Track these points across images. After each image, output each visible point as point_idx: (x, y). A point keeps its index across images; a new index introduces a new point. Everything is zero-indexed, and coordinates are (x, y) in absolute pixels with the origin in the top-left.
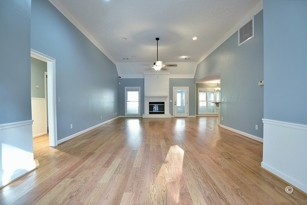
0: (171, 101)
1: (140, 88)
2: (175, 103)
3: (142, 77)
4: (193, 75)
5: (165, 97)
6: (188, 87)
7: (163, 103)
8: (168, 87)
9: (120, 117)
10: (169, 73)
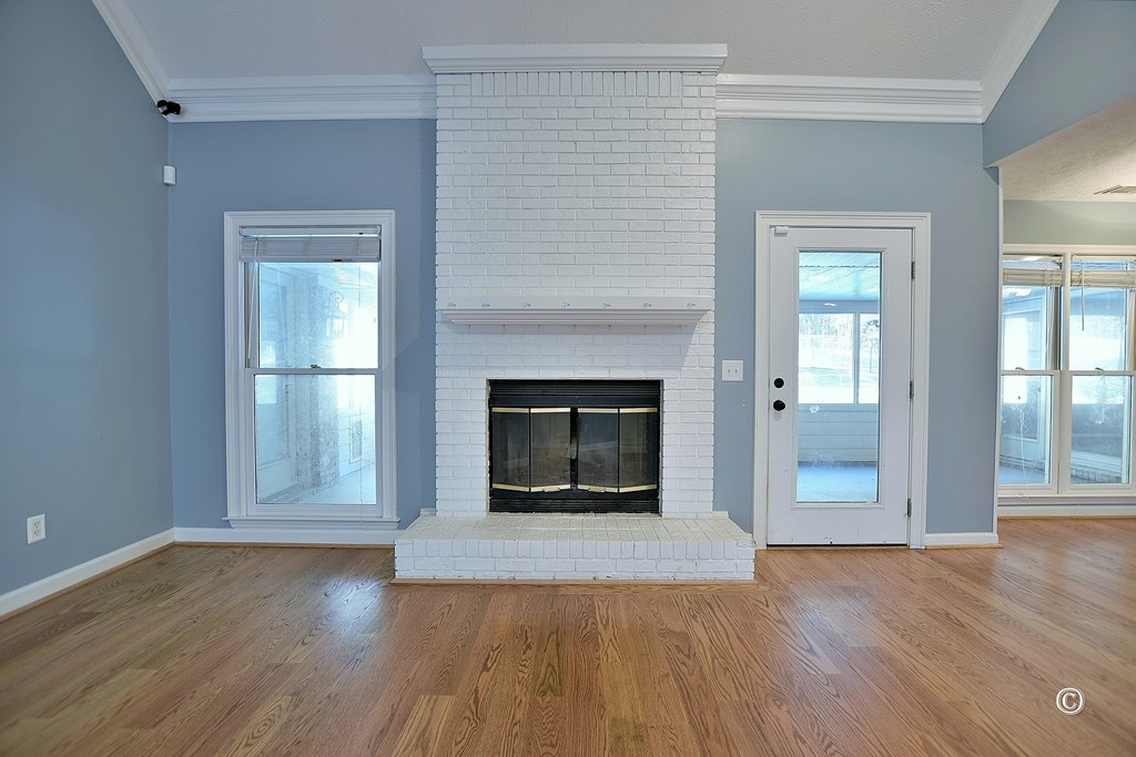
0: (733, 370)
1: (386, 220)
2: (779, 394)
3: (412, 110)
4: (975, 86)
5: (671, 325)
6: (923, 224)
7: (650, 392)
8: (702, 212)
9: (179, 534)
10: (721, 50)
